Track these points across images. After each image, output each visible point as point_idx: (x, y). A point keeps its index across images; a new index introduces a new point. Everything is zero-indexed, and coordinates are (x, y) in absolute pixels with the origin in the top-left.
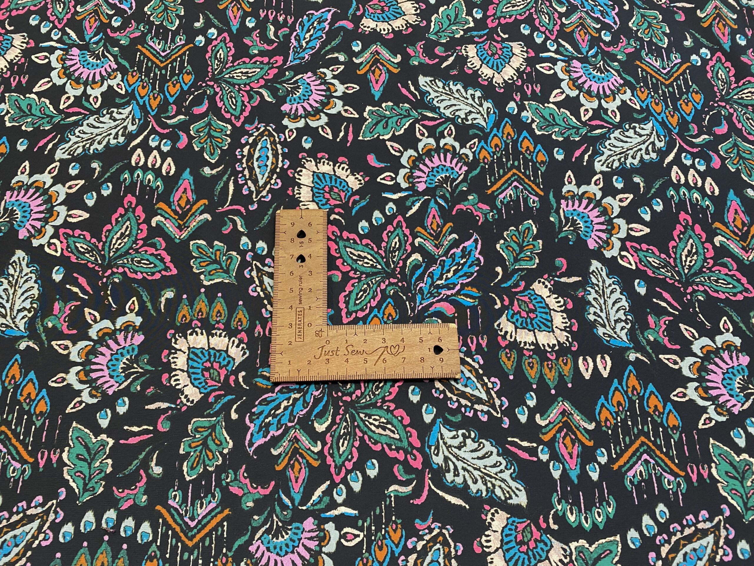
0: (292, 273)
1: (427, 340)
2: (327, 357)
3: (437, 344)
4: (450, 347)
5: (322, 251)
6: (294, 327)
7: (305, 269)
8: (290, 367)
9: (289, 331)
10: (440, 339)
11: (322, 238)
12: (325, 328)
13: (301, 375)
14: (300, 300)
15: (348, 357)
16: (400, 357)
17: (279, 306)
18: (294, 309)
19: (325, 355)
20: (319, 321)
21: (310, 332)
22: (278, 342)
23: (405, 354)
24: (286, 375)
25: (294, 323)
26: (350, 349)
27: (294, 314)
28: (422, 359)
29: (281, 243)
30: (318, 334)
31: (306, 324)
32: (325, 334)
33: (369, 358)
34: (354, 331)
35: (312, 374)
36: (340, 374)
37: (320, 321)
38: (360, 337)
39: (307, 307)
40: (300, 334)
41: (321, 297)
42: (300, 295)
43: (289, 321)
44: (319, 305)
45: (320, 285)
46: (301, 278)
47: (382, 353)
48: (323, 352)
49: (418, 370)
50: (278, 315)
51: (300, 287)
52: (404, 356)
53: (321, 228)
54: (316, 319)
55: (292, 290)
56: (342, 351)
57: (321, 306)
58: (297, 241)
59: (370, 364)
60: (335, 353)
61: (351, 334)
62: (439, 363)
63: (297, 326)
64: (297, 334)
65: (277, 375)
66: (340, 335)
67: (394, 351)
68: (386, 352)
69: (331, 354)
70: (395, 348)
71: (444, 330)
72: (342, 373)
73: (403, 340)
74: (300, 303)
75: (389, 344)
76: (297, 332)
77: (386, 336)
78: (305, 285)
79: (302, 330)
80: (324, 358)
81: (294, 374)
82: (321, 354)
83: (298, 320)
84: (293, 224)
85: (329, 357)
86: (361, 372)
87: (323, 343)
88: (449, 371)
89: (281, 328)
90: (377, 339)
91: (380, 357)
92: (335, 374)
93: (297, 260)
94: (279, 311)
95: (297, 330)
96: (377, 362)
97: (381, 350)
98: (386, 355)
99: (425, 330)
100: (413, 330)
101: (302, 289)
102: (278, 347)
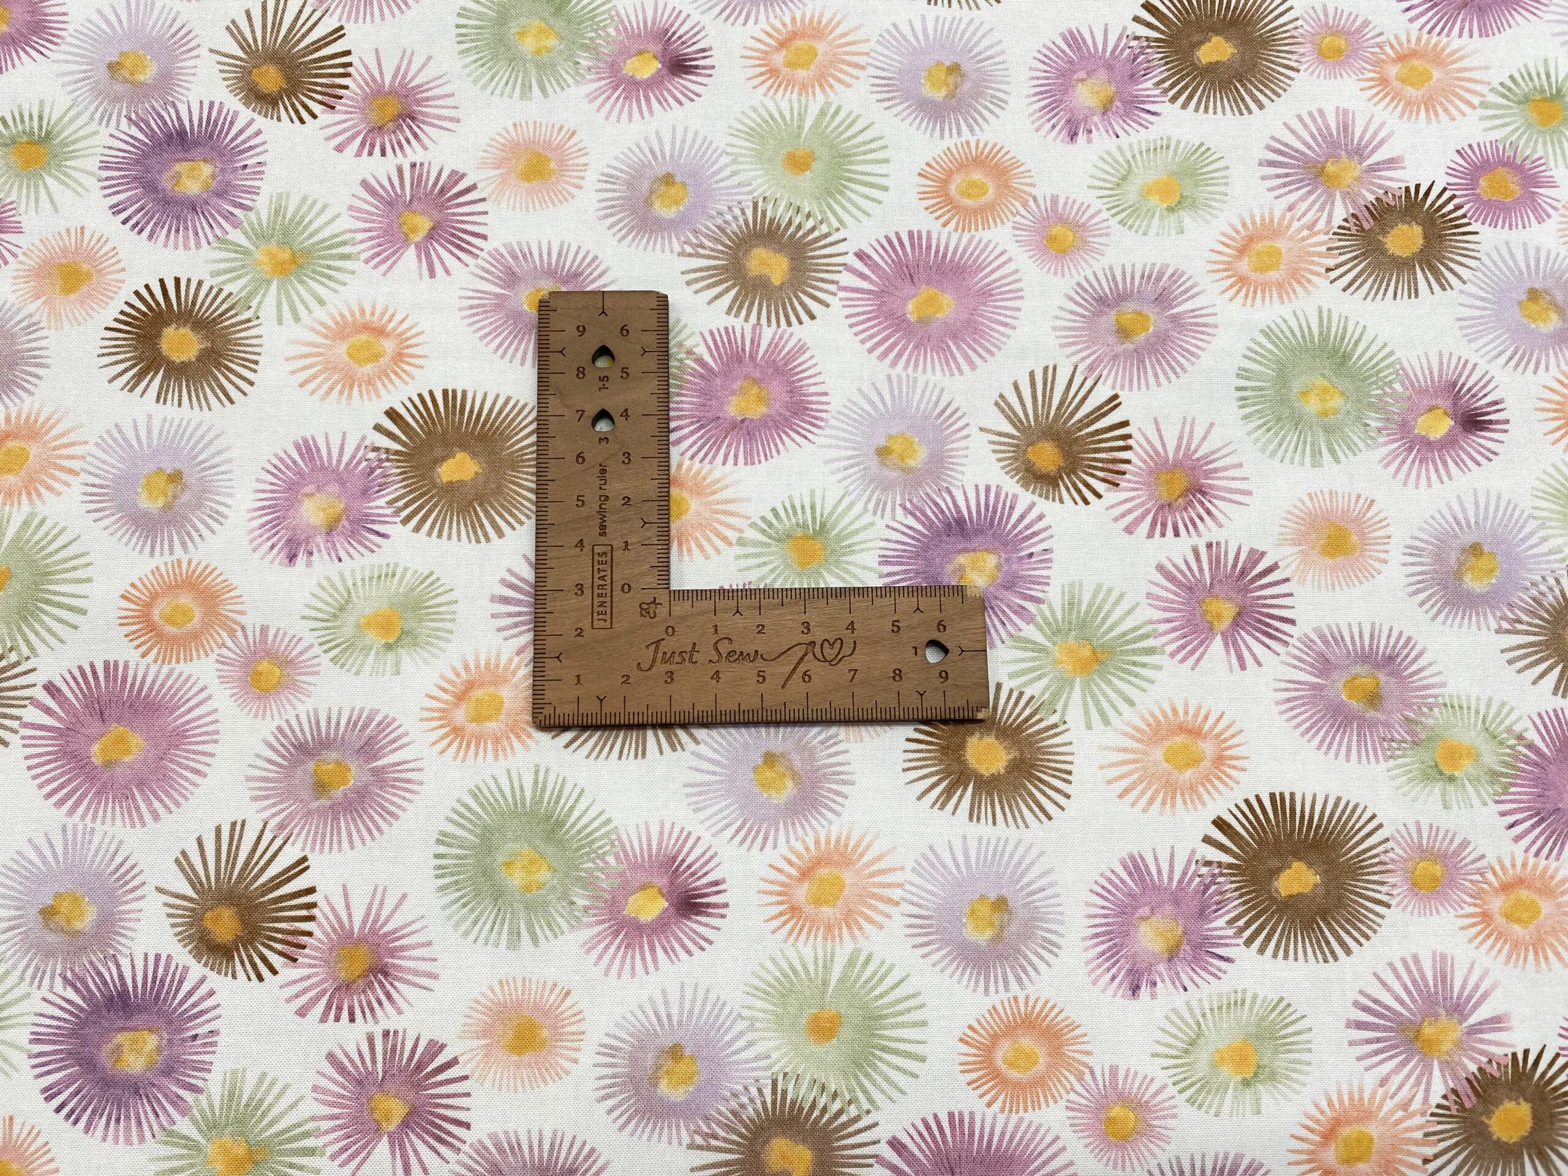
0: (580, 457)
1: (911, 628)
2: (668, 667)
3: (936, 635)
4: (966, 644)
6: (588, 592)
7: (613, 447)
9: (574, 601)
11: (654, 367)
13: (607, 709)
14: (603, 527)
15: (718, 667)
16: (844, 667)
17: (551, 541)
18: (587, 548)
19: (664, 661)
20: (649, 579)
21: (626, 608)
22: (549, 629)
23: (857, 661)
24: (570, 709)
25: (587, 583)
26: (724, 648)
28: (898, 674)
29: (553, 378)
30: (647, 610)
32: (662, 611)
33: (770, 669)
34: (733, 603)
35: (633, 707)
36: (700, 708)
37: (652, 580)
38: (749, 619)
39: (618, 543)
40: (603, 609)
41: (654, 518)
42: (602, 512)
43: (576, 578)
44: (649, 538)
45: (651, 489)
46: (603, 471)
47: (802, 659)
48: (660, 655)
49: (888, 700)
50: (550, 564)
51: (602, 492)
52: (854, 666)
53: (651, 340)
54: (642, 574)
55: (581, 501)
56: (706, 653)
57: (654, 540)
58: (591, 376)
59: (772, 684)
60: (687, 656)
61: (726, 611)
62: (937, 682)
63: (596, 591)
64: (596, 609)
65: (548, 710)
66: (699, 614)
67: (830, 653)
68: (810, 656)
69: (677, 659)
70: (832, 645)
71: (951, 603)
72: (704, 704)
73: (851, 626)
74: (603, 534)
75: (818, 635)
76: (596, 604)
77: (812, 617)
78: (616, 488)
79: (608, 599)
80: (661, 668)
81: (590, 707)
82: (654, 660)
83: (597, 576)
84: (582, 330)
85: (673, 667)
86: (750, 703)
87: (658, 632)
88: (961, 703)
89: (556, 594)
90: (790, 624)
91: (795, 668)
92: (687, 707)
93: (594, 424)
94: (552, 553)
95: (597, 600)
96: (788, 679)
97: (799, 652)
98: (810, 664)
99: (906, 604)
100: (877, 601)
101: (607, 498)
102: (551, 644)
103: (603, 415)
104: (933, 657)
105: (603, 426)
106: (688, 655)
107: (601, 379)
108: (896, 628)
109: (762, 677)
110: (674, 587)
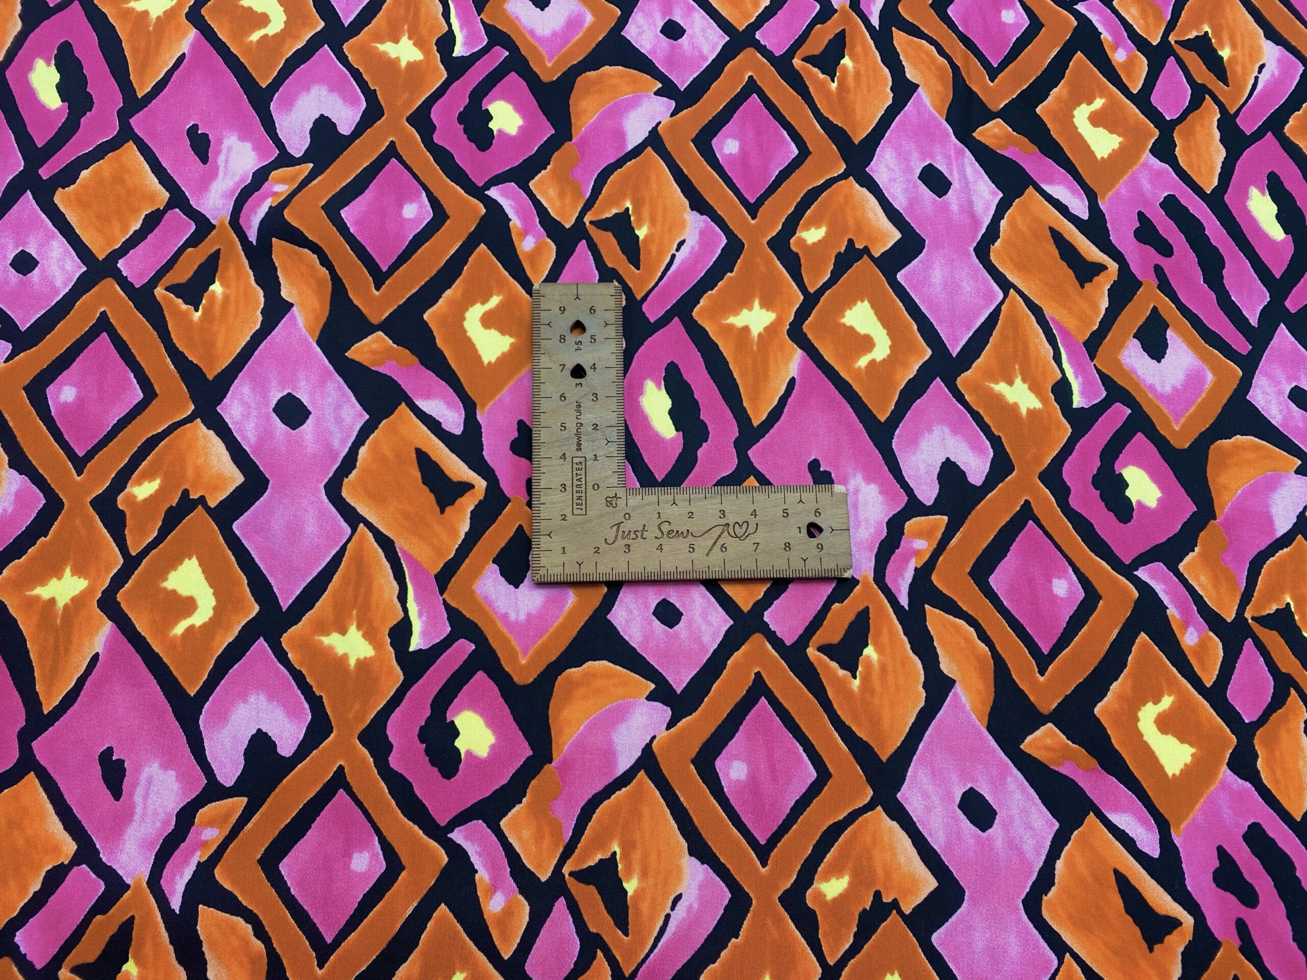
5: (613, 357)
8: (564, 558)
10: (817, 512)
12: (621, 493)
27: (569, 467)
31: (590, 485)
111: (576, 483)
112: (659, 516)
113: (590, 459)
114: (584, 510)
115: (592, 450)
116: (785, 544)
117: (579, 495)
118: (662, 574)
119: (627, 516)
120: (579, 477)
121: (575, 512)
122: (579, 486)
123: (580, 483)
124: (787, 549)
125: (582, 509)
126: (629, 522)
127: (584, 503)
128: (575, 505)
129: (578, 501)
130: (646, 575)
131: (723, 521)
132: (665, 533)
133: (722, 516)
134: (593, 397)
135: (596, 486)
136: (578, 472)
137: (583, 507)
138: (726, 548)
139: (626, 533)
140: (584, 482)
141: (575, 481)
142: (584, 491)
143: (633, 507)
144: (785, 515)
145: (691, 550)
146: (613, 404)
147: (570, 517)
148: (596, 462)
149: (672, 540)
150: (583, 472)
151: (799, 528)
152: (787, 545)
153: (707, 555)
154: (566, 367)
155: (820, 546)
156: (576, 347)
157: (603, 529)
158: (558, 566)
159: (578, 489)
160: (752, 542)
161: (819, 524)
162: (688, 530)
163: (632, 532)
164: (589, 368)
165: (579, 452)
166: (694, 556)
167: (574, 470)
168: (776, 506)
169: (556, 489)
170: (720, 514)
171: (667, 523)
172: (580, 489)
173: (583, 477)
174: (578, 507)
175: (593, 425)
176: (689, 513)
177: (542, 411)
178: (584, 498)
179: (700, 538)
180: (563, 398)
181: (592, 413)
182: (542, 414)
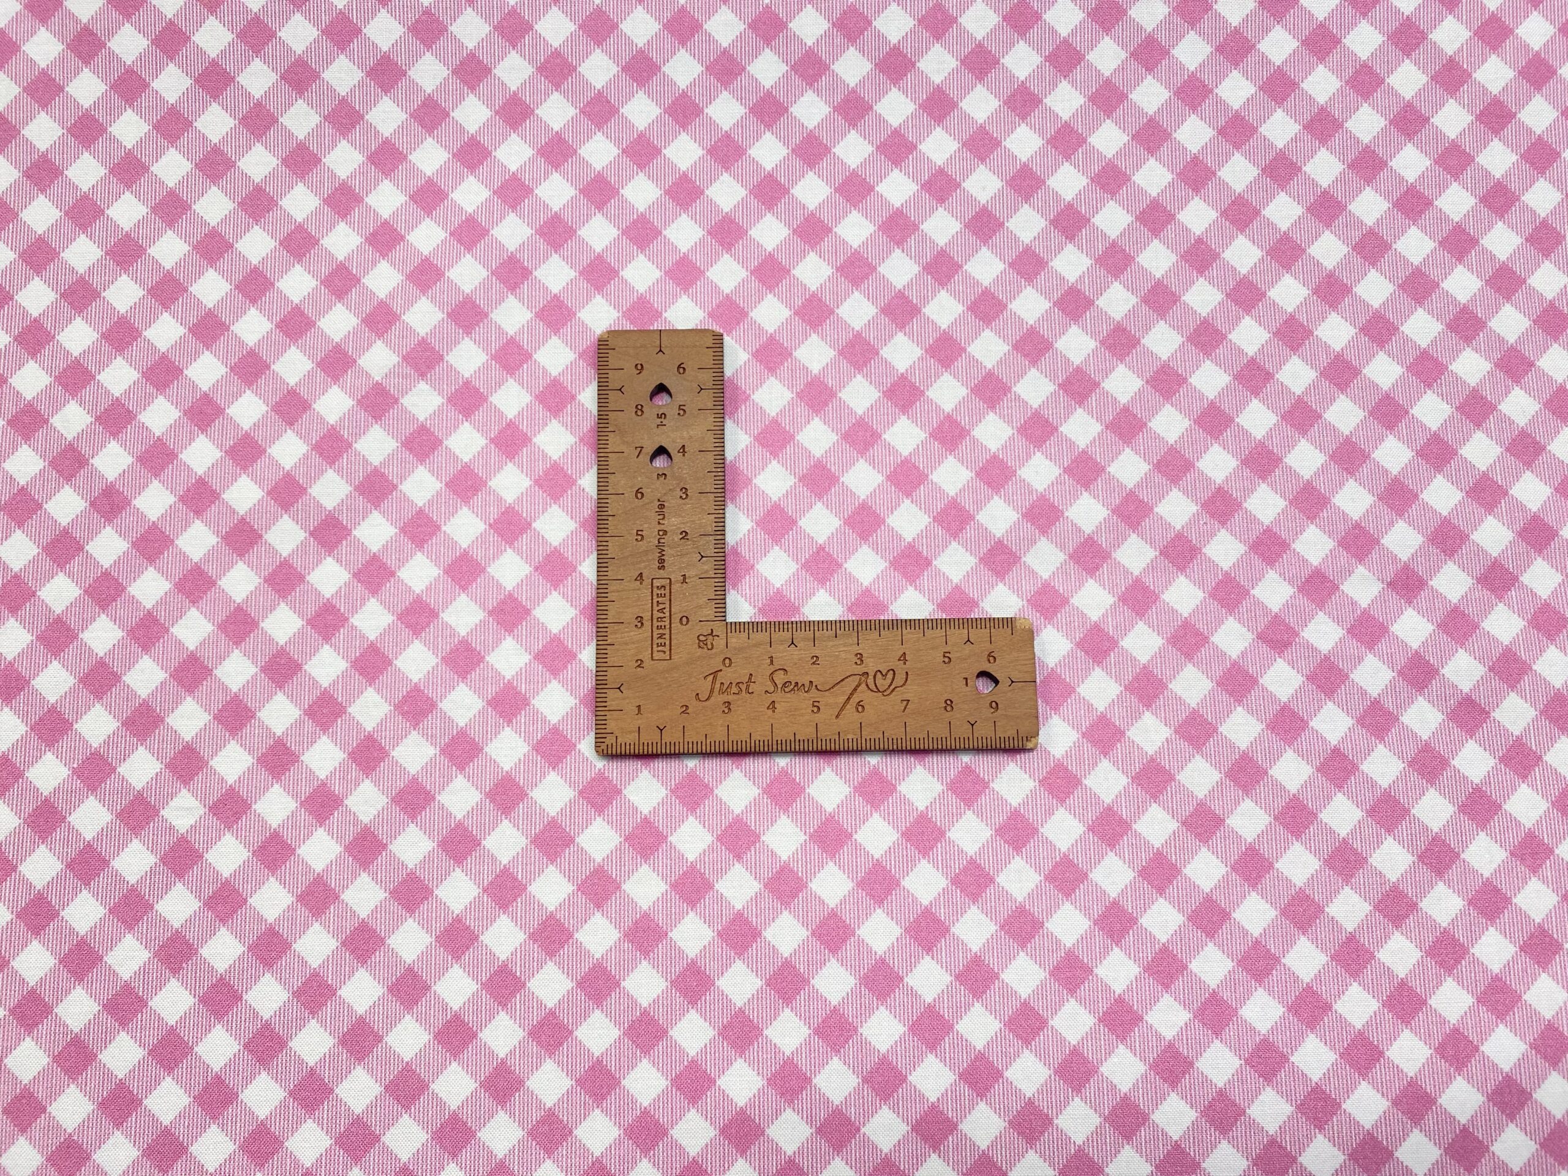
0: (639, 493)
1: (962, 659)
2: (726, 697)
3: (986, 667)
4: (1016, 676)
5: (710, 437)
6: (647, 624)
7: (670, 482)
8: (639, 722)
9: (635, 634)
10: (991, 657)
11: (710, 405)
12: (720, 628)
13: (667, 738)
14: (661, 561)
15: (774, 697)
16: (896, 697)
17: (611, 575)
18: (647, 581)
19: (721, 692)
20: (706, 612)
21: (684, 639)
22: (611, 661)
23: (911, 691)
24: (631, 738)
25: (647, 616)
26: (780, 678)
27: (648, 592)
28: (949, 704)
29: (612, 416)
30: (704, 641)
31: (676, 619)
32: (720, 643)
33: (824, 699)
34: (788, 635)
35: (692, 736)
36: (756, 737)
37: (709, 612)
38: (804, 650)
39: (676, 577)
40: (663, 641)
41: (711, 551)
42: (660, 545)
43: (636, 611)
44: (706, 572)
45: (708, 523)
46: (662, 506)
47: (855, 690)
48: (718, 686)
49: (939, 730)
50: (611, 597)
51: (662, 527)
52: (906, 697)
53: (707, 378)
54: (700, 607)
55: (640, 535)
56: (761, 684)
57: (711, 574)
58: (650, 412)
59: (826, 714)
60: (744, 687)
61: (782, 642)
62: (987, 712)
63: (656, 624)
64: (656, 641)
65: (610, 740)
66: (755, 645)
67: (883, 683)
68: (863, 686)
69: (734, 689)
70: (884, 676)
71: (1001, 635)
72: (761, 734)
73: (903, 658)
74: (662, 568)
75: (871, 666)
76: (655, 636)
77: (865, 648)
78: (673, 522)
79: (667, 631)
80: (718, 699)
81: (650, 737)
82: (712, 691)
83: (656, 608)
84: (640, 368)
85: (730, 698)
86: (806, 732)
87: (716, 663)
88: (1011, 733)
89: (616, 627)
90: (843, 655)
91: (849, 699)
92: (744, 738)
93: (651, 460)
94: (613, 586)
95: (656, 632)
96: (842, 709)
97: (852, 683)
98: (863, 694)
99: (957, 635)
100: (928, 633)
101: (665, 532)
102: (612, 674)
103: (661, 451)
104: (984, 687)
105: (660, 462)
106: (746, 685)
107: (659, 416)
108: (947, 659)
109: (816, 707)
110: (729, 619)
111: (656, 614)
112: (772, 661)
113: (677, 581)
114: (668, 653)
115: (680, 568)
116: (946, 702)
117: (661, 631)
118: (775, 742)
119: (727, 661)
120: (661, 606)
121: (656, 656)
122: (660, 619)
123: (662, 615)
124: (949, 708)
125: (664, 652)
126: (729, 669)
127: (668, 643)
128: (655, 646)
129: (660, 641)
130: (753, 745)
131: (860, 669)
132: (780, 686)
133: (859, 662)
134: (681, 494)
135: (684, 619)
136: (660, 599)
137: (667, 649)
138: (863, 706)
139: (726, 686)
140: (668, 614)
141: (655, 612)
142: (668, 627)
143: (735, 649)
144: (947, 660)
145: (815, 709)
146: (709, 502)
147: (648, 662)
148: (685, 585)
149: (788, 695)
150: (666, 600)
151: (966, 679)
152: (949, 702)
153: (837, 717)
154: (643, 450)
155: (994, 705)
156: (660, 420)
157: (693, 680)
158: (630, 732)
159: (659, 624)
160: (900, 698)
161: (993, 673)
162: (811, 682)
163: (734, 685)
164: (676, 452)
165: (661, 571)
166: (818, 717)
167: (655, 597)
168: (932, 649)
169: (629, 623)
170: (855, 659)
171: (782, 672)
172: (663, 624)
173: (667, 606)
174: (660, 648)
175: (681, 533)
176: (813, 657)
177: (610, 513)
178: (667, 636)
179: (827, 693)
180: (639, 495)
181: (680, 516)
182: (610, 518)
